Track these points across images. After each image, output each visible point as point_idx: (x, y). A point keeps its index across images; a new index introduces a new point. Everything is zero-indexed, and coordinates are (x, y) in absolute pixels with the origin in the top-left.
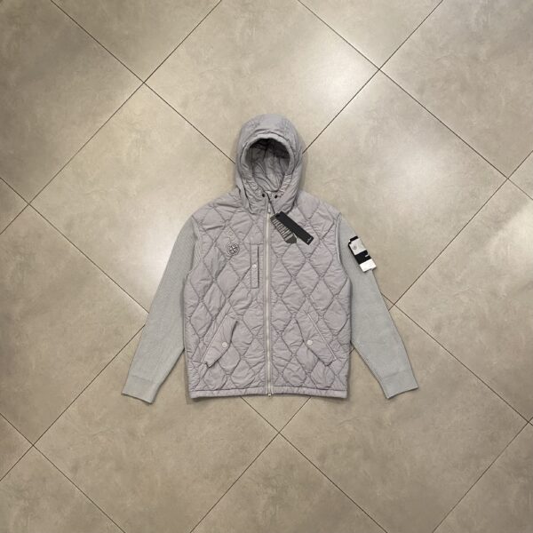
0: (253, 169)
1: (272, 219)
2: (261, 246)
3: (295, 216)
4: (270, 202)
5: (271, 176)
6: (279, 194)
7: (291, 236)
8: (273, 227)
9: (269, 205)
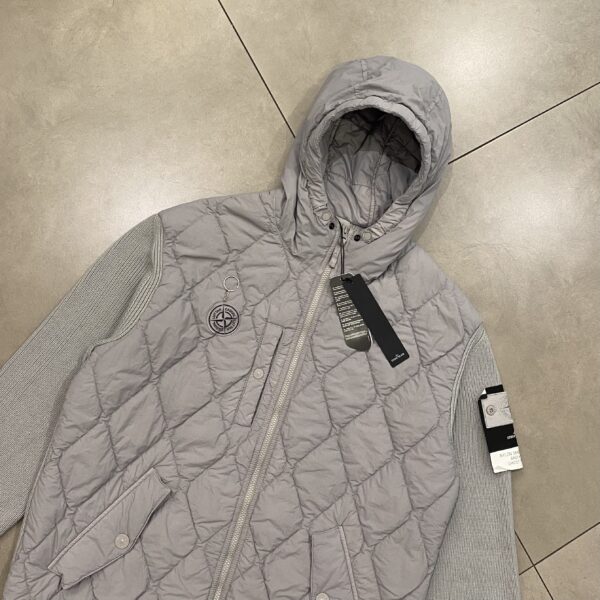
0: (329, 161)
1: (333, 282)
2: (289, 333)
3: (385, 294)
4: (342, 246)
5: (363, 191)
6: (366, 236)
7: (363, 333)
8: (329, 300)
9: (337, 250)
